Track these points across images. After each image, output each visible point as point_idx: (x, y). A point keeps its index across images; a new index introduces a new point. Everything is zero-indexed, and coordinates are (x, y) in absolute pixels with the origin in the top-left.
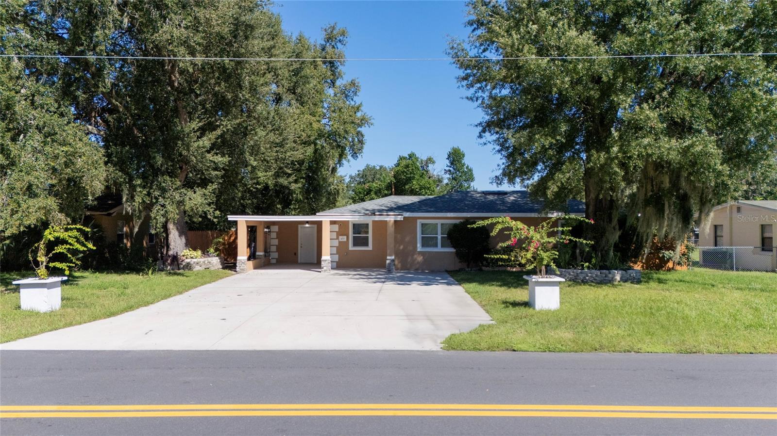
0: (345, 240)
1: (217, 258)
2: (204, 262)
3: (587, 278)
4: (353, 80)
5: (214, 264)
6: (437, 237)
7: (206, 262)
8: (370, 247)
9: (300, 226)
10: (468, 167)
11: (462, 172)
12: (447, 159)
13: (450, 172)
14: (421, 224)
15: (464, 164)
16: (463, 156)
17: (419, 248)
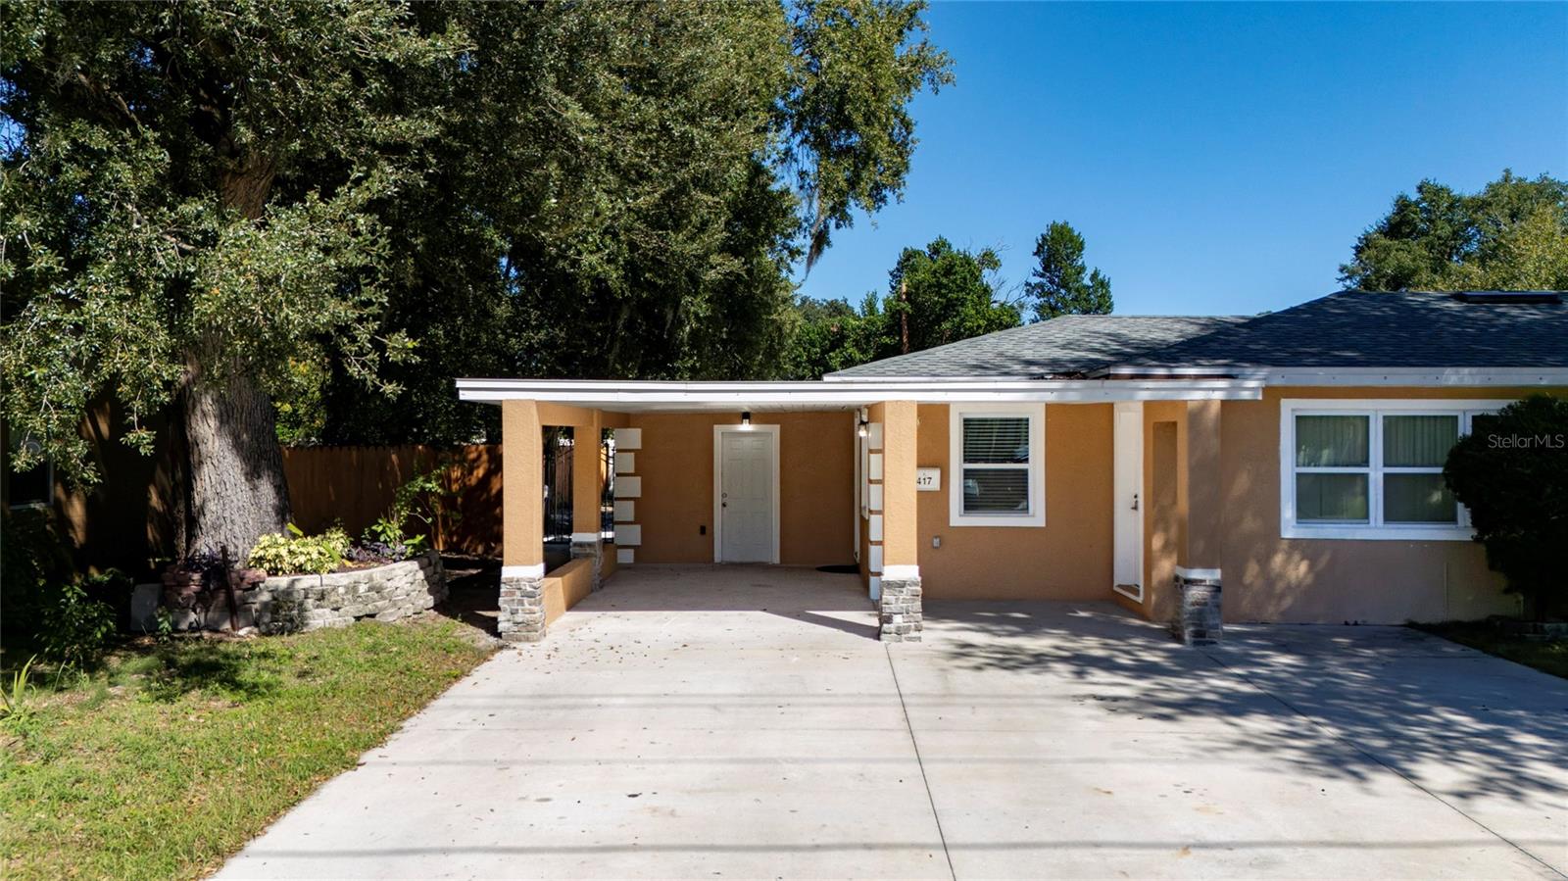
0: (935, 485)
1: (414, 565)
2: (353, 589)
5: (400, 595)
6: (1365, 477)
7: (362, 588)
8: (1036, 514)
9: (718, 429)
10: (1094, 276)
11: (1077, 290)
12: (1035, 254)
13: (1043, 292)
14: (1298, 418)
15: (1083, 269)
16: (1081, 247)
17: (1290, 527)
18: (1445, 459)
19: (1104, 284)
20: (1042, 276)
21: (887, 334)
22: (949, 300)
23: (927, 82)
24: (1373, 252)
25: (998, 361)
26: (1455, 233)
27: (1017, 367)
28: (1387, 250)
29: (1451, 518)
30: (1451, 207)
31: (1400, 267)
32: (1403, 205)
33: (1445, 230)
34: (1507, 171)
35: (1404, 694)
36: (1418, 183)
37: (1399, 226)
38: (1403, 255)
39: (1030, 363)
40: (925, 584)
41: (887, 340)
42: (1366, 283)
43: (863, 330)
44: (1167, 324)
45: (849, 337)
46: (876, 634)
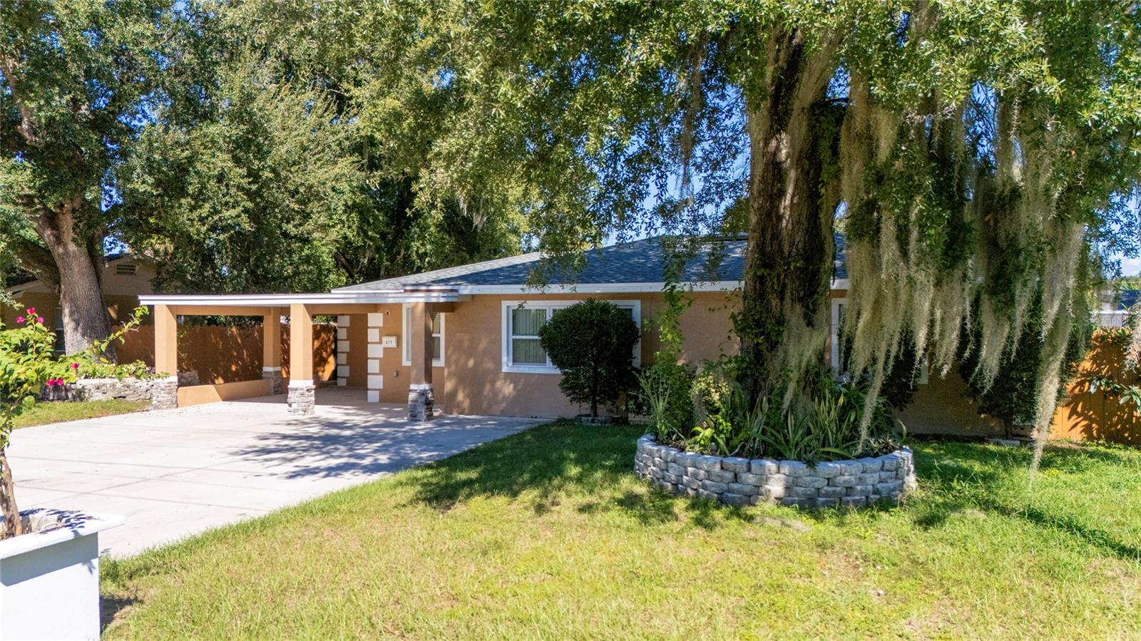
3: (685, 478)
7: (120, 385)
14: (513, 311)
17: (507, 368)
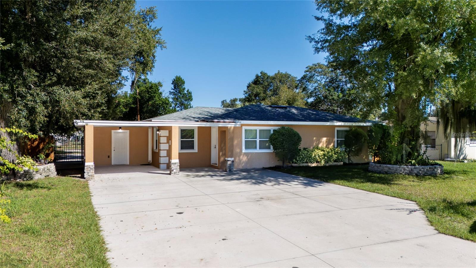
2: (44, 169)
4: (152, 8)
6: (256, 141)
7: (46, 169)
8: (196, 150)
9: (113, 131)
10: (188, 91)
11: (183, 94)
12: (172, 84)
13: (174, 94)
14: (245, 130)
15: (184, 89)
16: (184, 83)
17: (244, 151)
18: (269, 137)
19: (190, 93)
20: (174, 90)
21: (133, 104)
22: (151, 96)
23: (160, 47)
24: (251, 88)
25: (188, 117)
26: (268, 84)
27: (192, 119)
28: (254, 87)
29: (269, 148)
30: (267, 78)
31: (257, 92)
32: (257, 77)
33: (266, 84)
34: (279, 71)
35: (263, 176)
36: (261, 72)
37: (256, 82)
38: (258, 89)
39: (194, 118)
40: (180, 163)
41: (133, 106)
42: (249, 95)
43: (125, 102)
44: (218, 110)
45: (121, 104)
46: (170, 174)
